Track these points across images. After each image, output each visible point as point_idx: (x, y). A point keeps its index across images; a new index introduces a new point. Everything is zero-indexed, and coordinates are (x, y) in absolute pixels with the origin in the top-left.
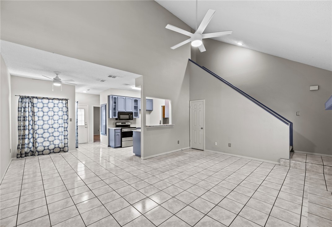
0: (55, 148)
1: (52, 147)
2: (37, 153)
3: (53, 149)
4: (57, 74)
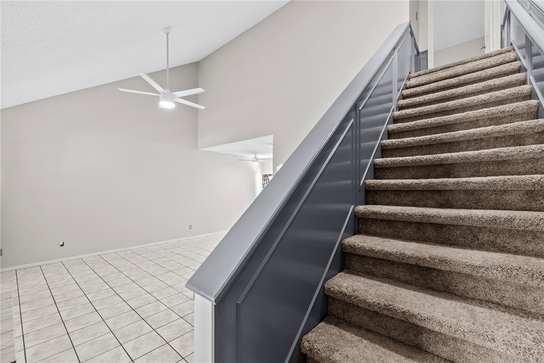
4: (255, 154)
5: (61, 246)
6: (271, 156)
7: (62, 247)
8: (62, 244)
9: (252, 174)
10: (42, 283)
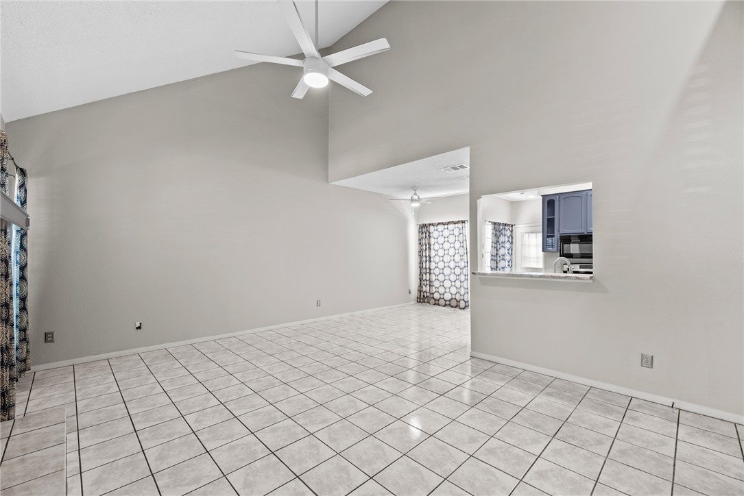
0: (452, 299)
1: (448, 297)
2: (432, 301)
3: (450, 301)
4: (415, 191)
5: (137, 328)
6: (467, 190)
7: (139, 330)
8: (138, 325)
9: (403, 223)
10: (112, 390)
